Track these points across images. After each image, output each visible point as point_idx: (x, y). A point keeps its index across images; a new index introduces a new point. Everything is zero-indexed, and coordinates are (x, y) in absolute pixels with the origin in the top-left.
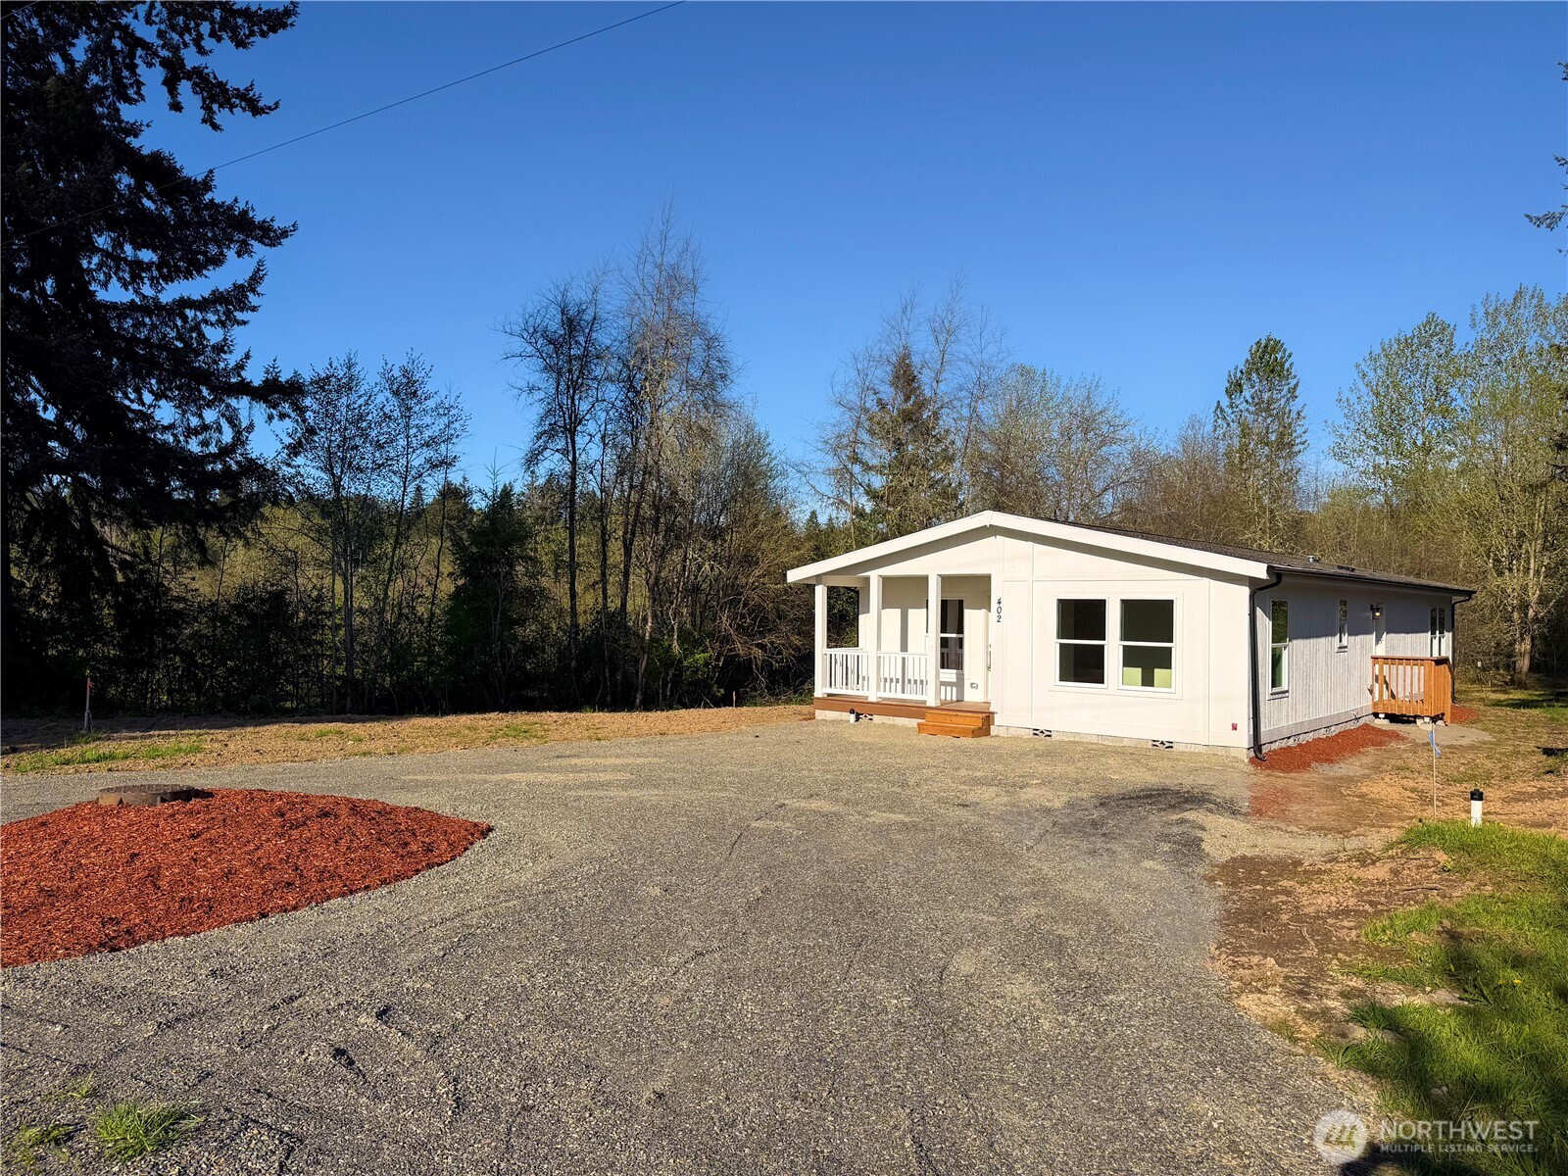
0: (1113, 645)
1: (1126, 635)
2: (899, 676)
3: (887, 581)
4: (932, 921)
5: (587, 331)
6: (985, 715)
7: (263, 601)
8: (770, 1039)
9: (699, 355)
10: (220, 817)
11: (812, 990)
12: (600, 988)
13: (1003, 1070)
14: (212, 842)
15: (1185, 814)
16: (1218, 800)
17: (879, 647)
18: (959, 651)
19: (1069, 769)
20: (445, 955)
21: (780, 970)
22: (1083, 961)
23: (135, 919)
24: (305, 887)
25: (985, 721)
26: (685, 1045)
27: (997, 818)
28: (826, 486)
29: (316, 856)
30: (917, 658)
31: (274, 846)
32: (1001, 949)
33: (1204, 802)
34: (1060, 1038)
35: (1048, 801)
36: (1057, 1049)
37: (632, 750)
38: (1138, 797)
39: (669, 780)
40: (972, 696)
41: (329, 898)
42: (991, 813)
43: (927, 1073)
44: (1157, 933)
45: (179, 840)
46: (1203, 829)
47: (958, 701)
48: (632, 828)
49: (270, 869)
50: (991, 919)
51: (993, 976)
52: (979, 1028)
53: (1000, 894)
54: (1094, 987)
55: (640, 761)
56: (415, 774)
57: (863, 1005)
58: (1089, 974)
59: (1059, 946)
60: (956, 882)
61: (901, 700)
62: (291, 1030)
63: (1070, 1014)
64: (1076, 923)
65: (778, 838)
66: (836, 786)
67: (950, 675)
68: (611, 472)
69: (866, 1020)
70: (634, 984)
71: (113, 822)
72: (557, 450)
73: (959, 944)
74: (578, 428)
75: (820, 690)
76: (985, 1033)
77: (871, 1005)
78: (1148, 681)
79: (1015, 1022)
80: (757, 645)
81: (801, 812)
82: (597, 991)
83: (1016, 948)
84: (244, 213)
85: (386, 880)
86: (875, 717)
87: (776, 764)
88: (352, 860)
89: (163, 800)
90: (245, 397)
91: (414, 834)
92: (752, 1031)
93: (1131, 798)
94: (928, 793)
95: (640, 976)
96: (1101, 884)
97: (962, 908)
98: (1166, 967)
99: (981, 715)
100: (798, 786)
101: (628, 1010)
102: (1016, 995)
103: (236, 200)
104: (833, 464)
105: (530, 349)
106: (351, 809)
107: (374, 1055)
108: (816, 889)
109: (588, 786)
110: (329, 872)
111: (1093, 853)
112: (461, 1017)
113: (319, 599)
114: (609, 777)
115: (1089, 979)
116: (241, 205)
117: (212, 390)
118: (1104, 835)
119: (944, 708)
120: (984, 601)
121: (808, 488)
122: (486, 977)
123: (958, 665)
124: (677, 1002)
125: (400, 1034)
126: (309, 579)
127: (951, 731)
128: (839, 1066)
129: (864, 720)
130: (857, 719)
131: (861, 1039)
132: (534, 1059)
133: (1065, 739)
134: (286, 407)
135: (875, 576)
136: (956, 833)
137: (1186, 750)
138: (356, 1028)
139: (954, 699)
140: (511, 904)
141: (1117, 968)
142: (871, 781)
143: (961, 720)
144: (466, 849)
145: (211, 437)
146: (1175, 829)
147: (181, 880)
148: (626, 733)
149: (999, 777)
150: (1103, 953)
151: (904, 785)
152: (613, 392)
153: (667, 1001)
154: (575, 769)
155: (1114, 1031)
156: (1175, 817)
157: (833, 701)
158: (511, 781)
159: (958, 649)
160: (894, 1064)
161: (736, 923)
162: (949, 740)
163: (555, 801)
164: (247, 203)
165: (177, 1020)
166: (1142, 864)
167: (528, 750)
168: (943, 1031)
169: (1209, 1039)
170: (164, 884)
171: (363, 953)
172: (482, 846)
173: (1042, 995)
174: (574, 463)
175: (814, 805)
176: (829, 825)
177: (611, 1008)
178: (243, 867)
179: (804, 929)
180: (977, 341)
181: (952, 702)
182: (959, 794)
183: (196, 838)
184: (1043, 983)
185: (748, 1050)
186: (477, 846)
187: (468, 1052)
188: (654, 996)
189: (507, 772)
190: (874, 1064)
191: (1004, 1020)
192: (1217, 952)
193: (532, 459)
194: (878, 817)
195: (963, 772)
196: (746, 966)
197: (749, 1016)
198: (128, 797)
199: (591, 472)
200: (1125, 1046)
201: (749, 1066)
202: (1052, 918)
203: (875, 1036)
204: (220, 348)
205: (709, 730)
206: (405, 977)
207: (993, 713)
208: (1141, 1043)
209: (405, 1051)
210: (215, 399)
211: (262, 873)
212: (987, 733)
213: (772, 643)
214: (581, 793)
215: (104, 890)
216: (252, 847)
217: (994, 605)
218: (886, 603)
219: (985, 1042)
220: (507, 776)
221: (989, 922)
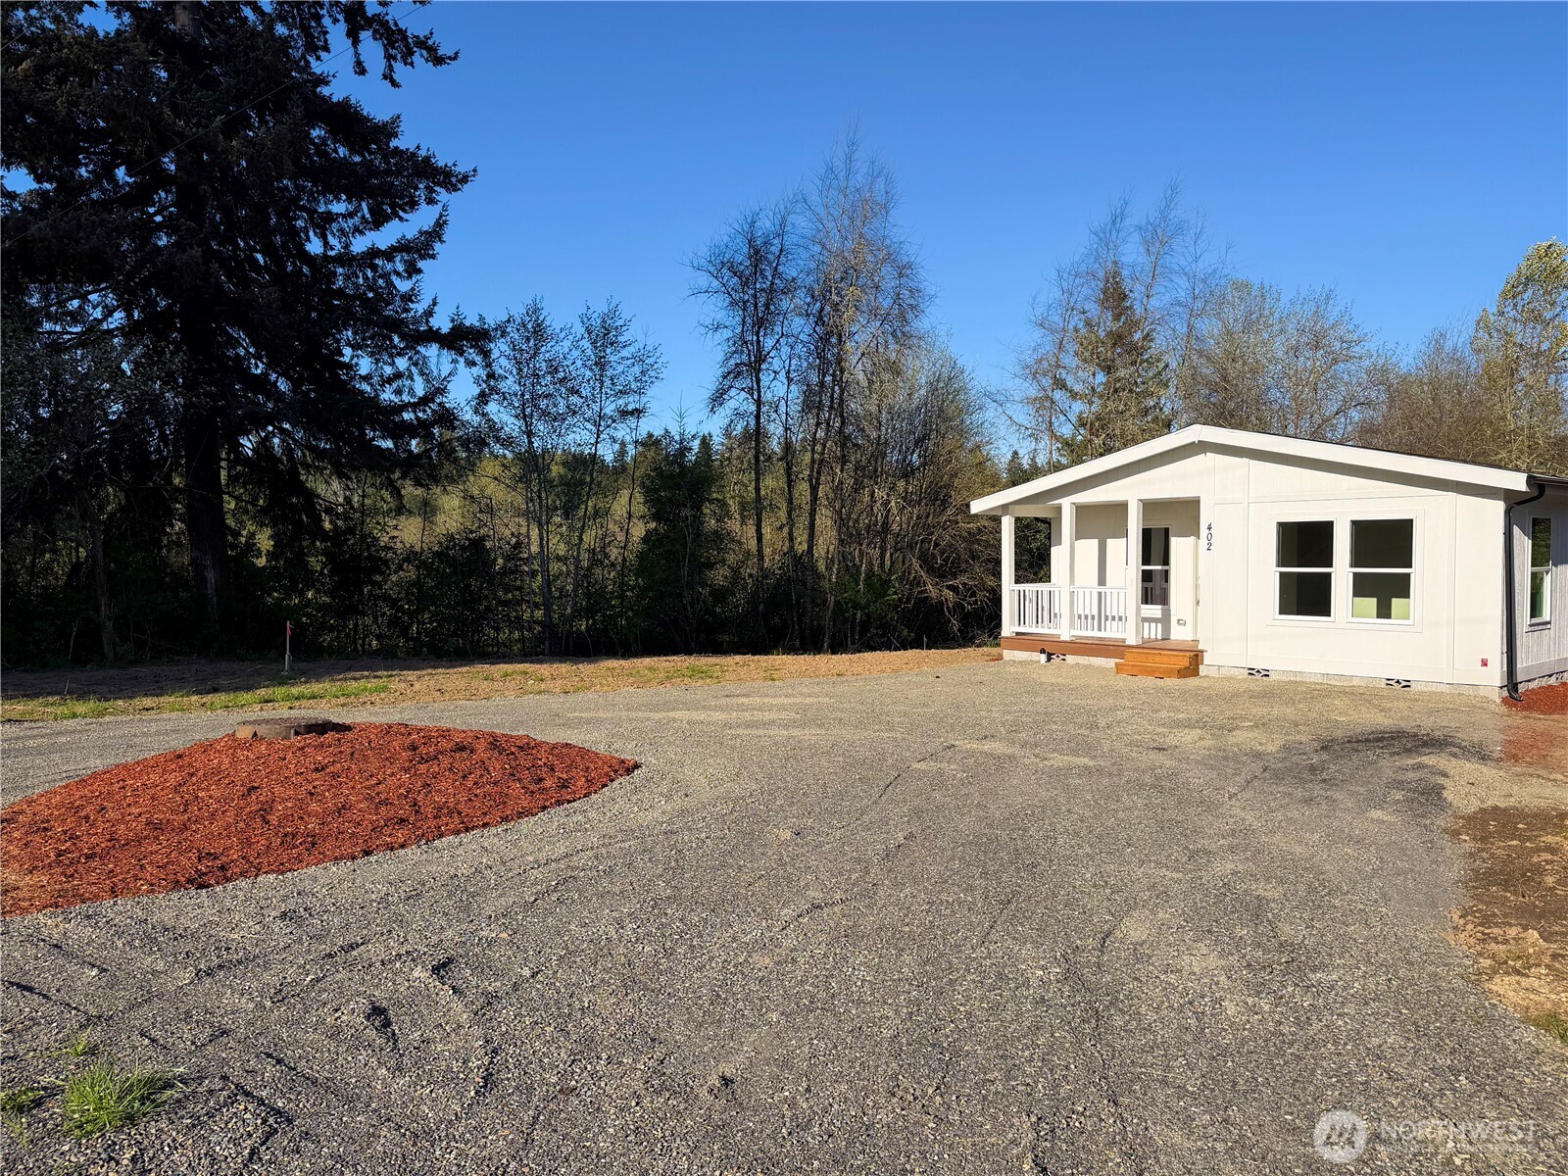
0: (1342, 572)
1: (1357, 560)
2: (1095, 612)
3: (1081, 510)
4: (1102, 876)
5: (774, 265)
6: (1192, 654)
7: (463, 548)
8: (878, 1015)
9: (889, 284)
10: (349, 750)
11: (941, 955)
12: (695, 943)
13: (1168, 1068)
14: (335, 776)
15: (1423, 758)
16: (1464, 744)
17: (1072, 581)
18: (1164, 585)
19: (1288, 710)
20: (536, 900)
21: (907, 929)
22: (1287, 928)
23: (234, 854)
24: (419, 824)
25: (1192, 662)
26: (775, 1017)
27: (1198, 762)
28: (1023, 415)
29: (440, 791)
30: (1115, 592)
31: (398, 780)
32: (1184, 912)
33: (1446, 746)
34: (1248, 1027)
35: (1261, 744)
36: (1244, 1042)
37: (805, 690)
38: (1367, 740)
39: (834, 719)
40: (1179, 634)
41: (441, 836)
42: (1192, 757)
43: (1067, 1068)
44: (1384, 896)
45: (302, 773)
46: (1445, 775)
47: (1162, 639)
48: (782, 767)
49: (387, 805)
50: (1175, 875)
51: (1170, 945)
52: (1143, 1011)
53: (1191, 847)
54: (1297, 962)
55: (808, 700)
56: (581, 711)
57: (1000, 976)
58: (1292, 944)
59: (1257, 910)
60: (1138, 833)
61: (1101, 639)
62: (337, 982)
63: (1263, 996)
64: (1281, 882)
65: (939, 781)
66: (1015, 728)
67: (1154, 611)
68: (795, 408)
69: (1001, 995)
70: (734, 939)
71: (243, 755)
72: (743, 389)
73: (1132, 905)
74: (763, 366)
75: (1008, 629)
76: (1152, 1016)
77: (1011, 976)
78: (1384, 612)
79: (1191, 1003)
80: (950, 587)
81: (971, 754)
82: (692, 946)
83: (1202, 911)
84: (427, 159)
85: (508, 817)
86: (1068, 657)
87: (952, 704)
88: (476, 795)
89: (297, 733)
90: (433, 345)
91: (552, 770)
92: (859, 1002)
93: (1358, 741)
94: (1120, 737)
95: (744, 932)
96: (1316, 837)
97: (1142, 863)
98: (1393, 939)
99: (1187, 654)
100: (973, 726)
101: (719, 971)
102: (1196, 970)
103: (418, 147)
104: (1033, 391)
105: (715, 283)
106: (491, 744)
107: (416, 1016)
108: (968, 836)
109: (748, 725)
110: (448, 808)
111: (1308, 801)
112: (527, 972)
113: (518, 545)
114: (774, 716)
115: (1292, 952)
116: (423, 153)
117: (403, 338)
118: (1324, 781)
119: (1145, 647)
120: (1192, 528)
121: (1004, 418)
122: (573, 927)
123: (1164, 600)
124: (778, 963)
125: (451, 992)
126: (507, 528)
127: (1153, 671)
128: (957, 1053)
129: (1055, 660)
130: (1049, 660)
131: (991, 1019)
132: (594, 1028)
133: (1284, 678)
134: (472, 353)
135: (1067, 504)
136: (1147, 779)
137: (1425, 689)
138: (406, 984)
139: (1159, 637)
140: (627, 845)
141: (1329, 937)
142: (1055, 723)
143: (1165, 659)
144: (606, 785)
145: (404, 386)
146: (1411, 775)
147: (292, 815)
148: (802, 674)
149: (1206, 719)
150: (1312, 920)
151: (1093, 727)
152: (800, 326)
153: (767, 961)
154: (741, 708)
155: (1320, 1020)
156: (1411, 762)
157: (1022, 641)
158: (674, 720)
159: (1163, 582)
160: (1027, 1053)
161: (868, 873)
162: (1149, 681)
163: (712, 739)
164: (428, 150)
165: (220, 967)
166: (1368, 814)
167: (701, 689)
168: (1097, 1012)
169: (1450, 1035)
170: (273, 819)
171: (451, 894)
172: (621, 783)
173: (1228, 971)
174: (759, 403)
175: (987, 746)
176: (999, 768)
177: (700, 969)
178: (359, 802)
179: (946, 882)
180: (1192, 250)
181: (1156, 640)
182: (1155, 737)
183: (319, 771)
184: (1232, 955)
185: (848, 1027)
186: (616, 784)
187: (522, 1016)
188: (754, 955)
189: (673, 710)
190: (1001, 1053)
191: (1176, 1000)
192: (1462, 921)
193: (718, 399)
194: (1058, 760)
195: (1163, 714)
196: (868, 923)
197: (859, 983)
198: (262, 730)
199: (776, 411)
200: (1334, 1041)
201: (844, 1049)
202: (1251, 876)
203: (1008, 1016)
204: (408, 298)
205: (889, 670)
206: (483, 925)
207: (1202, 652)
208: (1357, 1037)
209: (452, 1013)
210: (406, 347)
211: (377, 808)
212: (1195, 673)
213: (964, 584)
214: (740, 731)
215: (213, 823)
216: (374, 781)
217: (1204, 531)
218: (1080, 533)
219: (1149, 1029)
220: (671, 714)
221: (1172, 879)
